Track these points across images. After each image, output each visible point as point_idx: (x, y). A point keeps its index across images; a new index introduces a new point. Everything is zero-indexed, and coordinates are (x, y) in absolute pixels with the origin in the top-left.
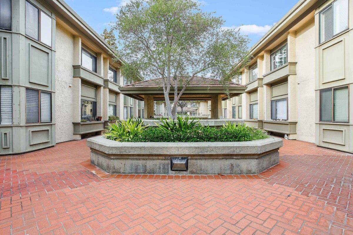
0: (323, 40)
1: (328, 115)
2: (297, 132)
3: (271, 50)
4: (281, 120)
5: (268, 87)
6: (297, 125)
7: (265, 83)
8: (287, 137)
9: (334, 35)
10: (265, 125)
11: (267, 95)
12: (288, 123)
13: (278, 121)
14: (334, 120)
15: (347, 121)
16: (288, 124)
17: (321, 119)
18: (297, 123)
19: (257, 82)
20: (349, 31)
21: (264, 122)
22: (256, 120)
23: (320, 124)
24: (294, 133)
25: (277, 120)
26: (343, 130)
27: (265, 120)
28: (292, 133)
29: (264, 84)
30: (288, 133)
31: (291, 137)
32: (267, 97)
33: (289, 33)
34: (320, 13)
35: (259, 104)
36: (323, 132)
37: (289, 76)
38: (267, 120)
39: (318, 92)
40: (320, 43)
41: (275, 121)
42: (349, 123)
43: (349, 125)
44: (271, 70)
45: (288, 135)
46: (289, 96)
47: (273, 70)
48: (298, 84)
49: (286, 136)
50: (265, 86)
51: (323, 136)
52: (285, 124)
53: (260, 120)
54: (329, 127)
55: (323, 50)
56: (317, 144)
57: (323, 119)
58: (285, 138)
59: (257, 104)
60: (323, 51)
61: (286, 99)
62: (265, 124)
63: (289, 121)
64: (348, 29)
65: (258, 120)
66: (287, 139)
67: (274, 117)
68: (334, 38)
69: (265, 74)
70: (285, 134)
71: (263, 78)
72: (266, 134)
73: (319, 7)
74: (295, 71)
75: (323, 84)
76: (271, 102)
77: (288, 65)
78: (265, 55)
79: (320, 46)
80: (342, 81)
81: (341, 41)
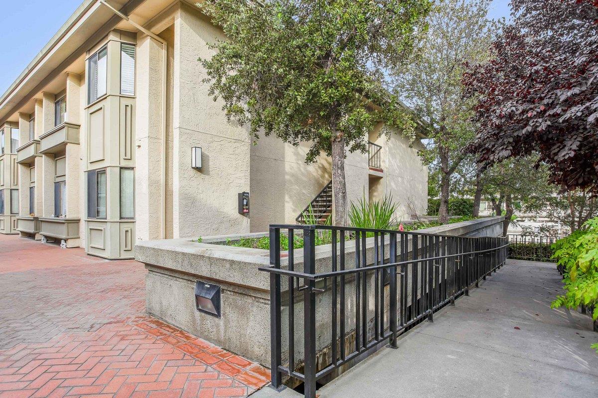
2: (80, 235)
3: (56, 95)
4: (64, 216)
5: (47, 158)
7: (42, 150)
8: (64, 243)
9: (98, 97)
10: (44, 225)
12: (63, 221)
13: (60, 218)
14: (97, 216)
15: (106, 216)
16: (63, 223)
17: (89, 215)
18: (80, 220)
19: (33, 147)
20: (106, 98)
21: (41, 221)
22: (32, 218)
23: (88, 221)
24: (76, 236)
25: (60, 216)
26: (102, 229)
27: (43, 216)
28: (72, 237)
29: (41, 152)
30: (64, 237)
31: (70, 243)
32: (45, 176)
33: (68, 75)
34: (90, 59)
35: (37, 188)
36: (90, 233)
37: (67, 144)
38: (47, 218)
39: (86, 173)
40: (89, 103)
42: (106, 219)
43: (106, 222)
44: (56, 125)
45: (66, 241)
46: (67, 177)
48: (81, 159)
49: (63, 242)
50: (43, 156)
51: (90, 238)
52: (61, 222)
53: (39, 215)
54: (93, 226)
55: (90, 114)
56: (87, 251)
57: (91, 213)
58: (62, 245)
60: (90, 117)
61: (64, 183)
62: (42, 223)
63: (67, 217)
64: (106, 94)
66: (65, 247)
67: (58, 211)
68: (98, 100)
69: (43, 133)
70: (61, 239)
71: (40, 140)
72: (44, 241)
73: (89, 51)
74: (78, 139)
75: (91, 163)
76: (55, 185)
77: (64, 127)
78: (45, 101)
79: (88, 108)
80: (103, 161)
81: (101, 109)
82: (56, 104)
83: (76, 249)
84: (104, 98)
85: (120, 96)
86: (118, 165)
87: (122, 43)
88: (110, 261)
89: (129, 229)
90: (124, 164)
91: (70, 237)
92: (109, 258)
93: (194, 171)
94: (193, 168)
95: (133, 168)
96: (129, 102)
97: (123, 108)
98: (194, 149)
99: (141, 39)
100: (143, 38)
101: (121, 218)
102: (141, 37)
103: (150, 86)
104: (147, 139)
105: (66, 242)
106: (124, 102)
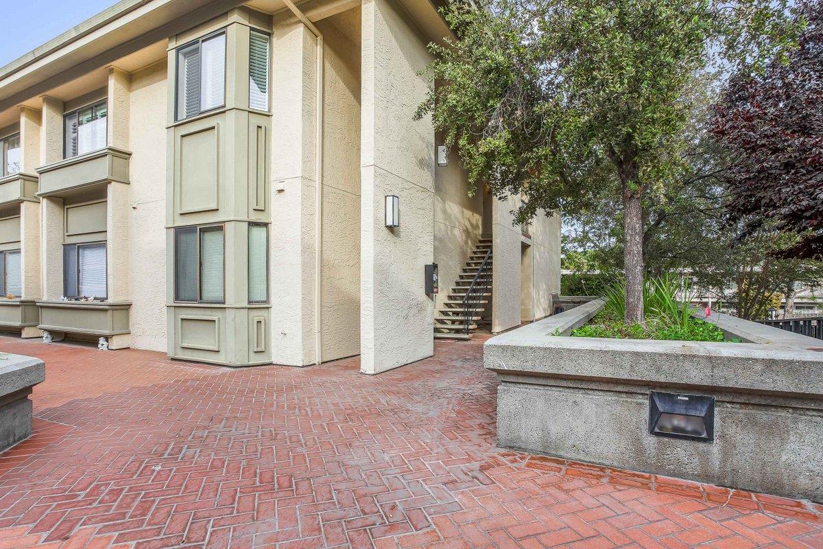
0: (183, 115)
1: (190, 288)
2: (132, 329)
3: (67, 102)
4: (92, 298)
5: (52, 205)
6: (133, 310)
7: (42, 192)
8: (105, 343)
9: (202, 110)
10: (45, 314)
11: (49, 226)
12: (107, 307)
13: (83, 301)
14: (201, 299)
15: (221, 299)
16: (106, 310)
17: (177, 297)
18: (130, 305)
19: (17, 184)
20: (224, 112)
21: (42, 307)
22: (16, 301)
24: (124, 331)
25: (82, 298)
27: (45, 299)
28: (118, 332)
29: (40, 195)
30: (107, 332)
31: (116, 343)
32: (49, 233)
33: (111, 71)
34: (178, 49)
35: (26, 252)
36: (182, 327)
37: (110, 183)
38: (50, 301)
39: (172, 232)
40: (176, 119)
41: (74, 301)
42: (224, 303)
43: (225, 308)
44: (64, 157)
45: (107, 338)
46: (110, 236)
47: (70, 159)
48: (134, 208)
49: (102, 341)
50: (44, 202)
51: (182, 334)
52: (100, 308)
53: (29, 298)
54: (193, 315)
55: (183, 136)
56: (171, 355)
57: (182, 295)
58: (99, 346)
59: (18, 251)
60: (181, 140)
61: (102, 245)
62: (44, 310)
63: (110, 301)
64: (224, 106)
65: (23, 299)
66: (105, 348)
67: (72, 291)
69: (45, 164)
70: (100, 336)
71: (38, 175)
72: (46, 339)
73: (177, 35)
74: (126, 175)
75: (181, 214)
76: (64, 249)
77: (106, 155)
78: (46, 111)
79: (175, 126)
80: (214, 213)
81: (214, 128)
82: (65, 117)
83: (124, 352)
84: (221, 111)
85: (249, 112)
86: (246, 219)
87: (252, 29)
88: (233, 370)
89: (262, 319)
90: (255, 217)
91: (114, 333)
92: (232, 364)
93: (386, 231)
94: (387, 227)
95: (266, 225)
96: (262, 121)
97: (253, 129)
98: (390, 200)
99: (283, 26)
100: (290, 25)
101: (249, 302)
102: (284, 23)
103: (304, 99)
104: (299, 180)
105: (107, 341)
106: (256, 121)
